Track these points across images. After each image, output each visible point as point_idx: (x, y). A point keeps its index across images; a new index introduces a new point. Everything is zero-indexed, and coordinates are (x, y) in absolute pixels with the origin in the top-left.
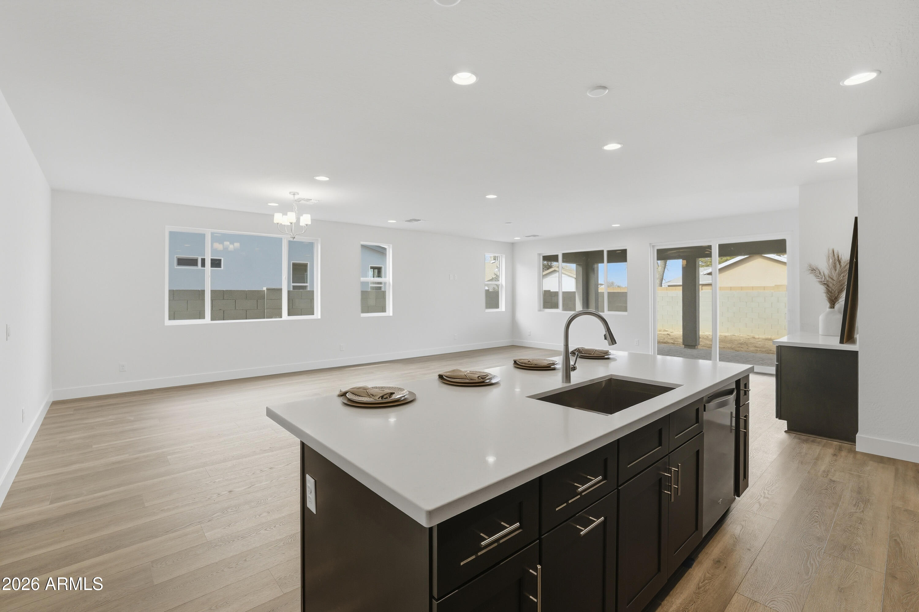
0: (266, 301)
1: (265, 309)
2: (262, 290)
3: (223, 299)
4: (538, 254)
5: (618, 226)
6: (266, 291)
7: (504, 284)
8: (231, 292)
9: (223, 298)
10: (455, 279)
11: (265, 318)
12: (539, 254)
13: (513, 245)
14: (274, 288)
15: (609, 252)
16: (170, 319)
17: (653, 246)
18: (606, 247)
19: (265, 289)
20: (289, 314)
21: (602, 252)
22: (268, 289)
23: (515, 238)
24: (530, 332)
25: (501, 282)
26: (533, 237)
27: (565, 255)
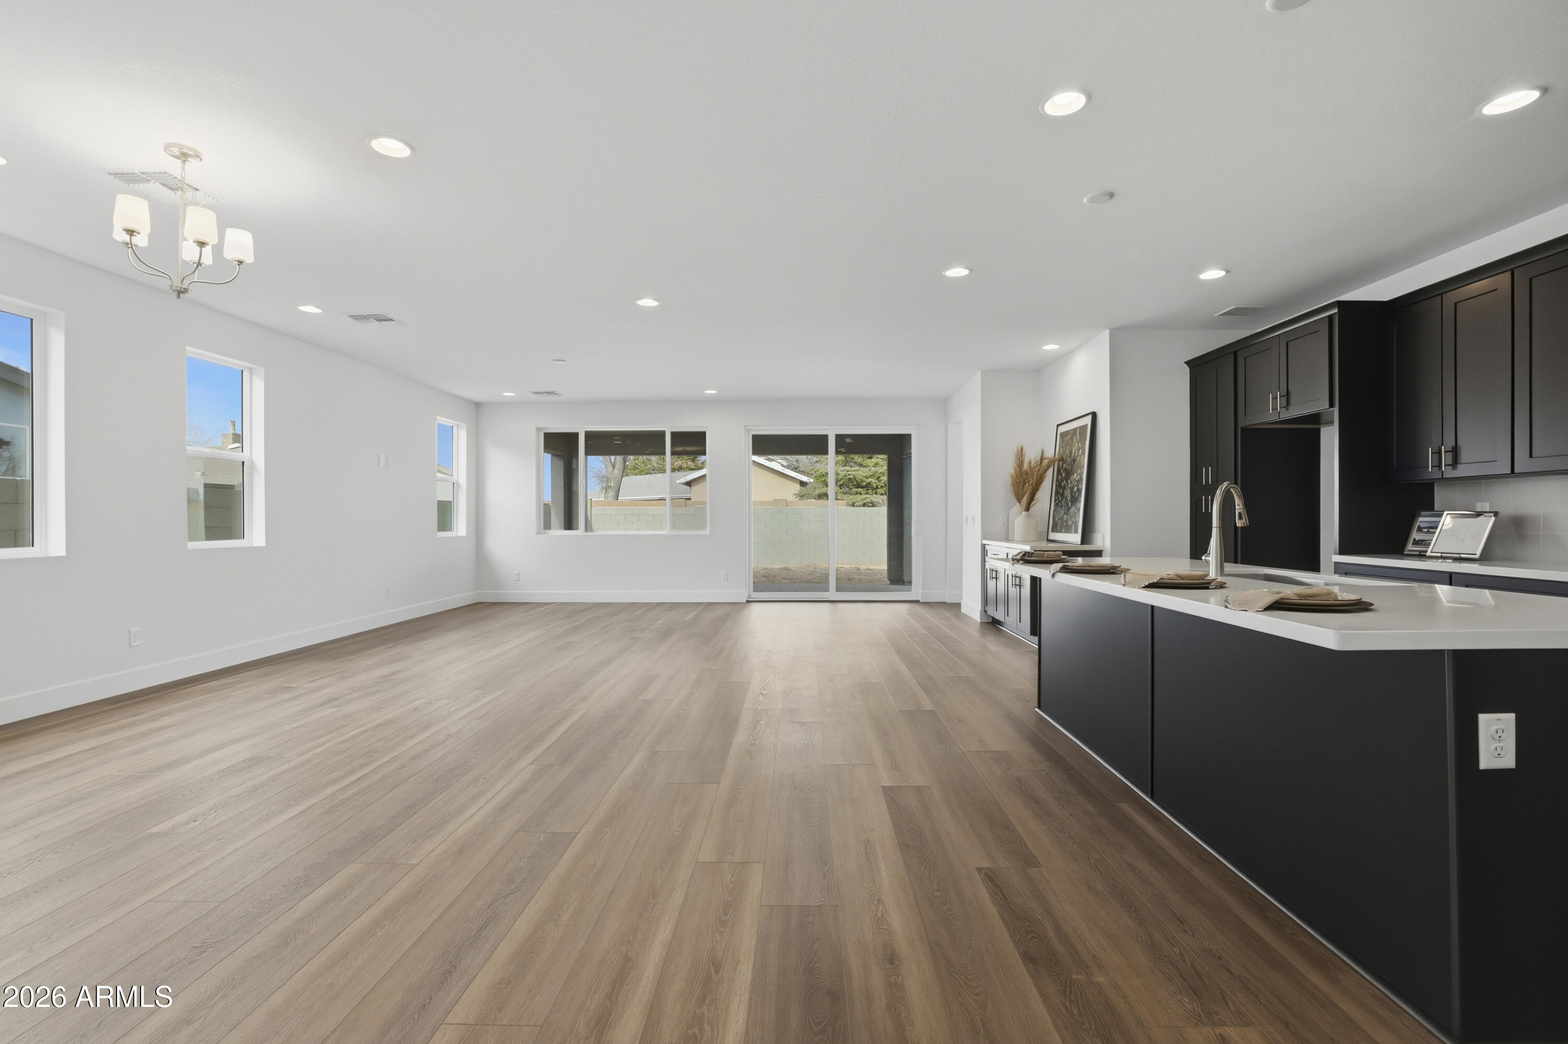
4: (536, 428)
5: (714, 393)
7: (463, 482)
12: (538, 429)
13: (478, 406)
15: (675, 435)
17: (748, 429)
18: (669, 425)
21: (662, 434)
23: (504, 394)
24: (519, 573)
25: (456, 478)
26: (546, 394)
27: (589, 435)
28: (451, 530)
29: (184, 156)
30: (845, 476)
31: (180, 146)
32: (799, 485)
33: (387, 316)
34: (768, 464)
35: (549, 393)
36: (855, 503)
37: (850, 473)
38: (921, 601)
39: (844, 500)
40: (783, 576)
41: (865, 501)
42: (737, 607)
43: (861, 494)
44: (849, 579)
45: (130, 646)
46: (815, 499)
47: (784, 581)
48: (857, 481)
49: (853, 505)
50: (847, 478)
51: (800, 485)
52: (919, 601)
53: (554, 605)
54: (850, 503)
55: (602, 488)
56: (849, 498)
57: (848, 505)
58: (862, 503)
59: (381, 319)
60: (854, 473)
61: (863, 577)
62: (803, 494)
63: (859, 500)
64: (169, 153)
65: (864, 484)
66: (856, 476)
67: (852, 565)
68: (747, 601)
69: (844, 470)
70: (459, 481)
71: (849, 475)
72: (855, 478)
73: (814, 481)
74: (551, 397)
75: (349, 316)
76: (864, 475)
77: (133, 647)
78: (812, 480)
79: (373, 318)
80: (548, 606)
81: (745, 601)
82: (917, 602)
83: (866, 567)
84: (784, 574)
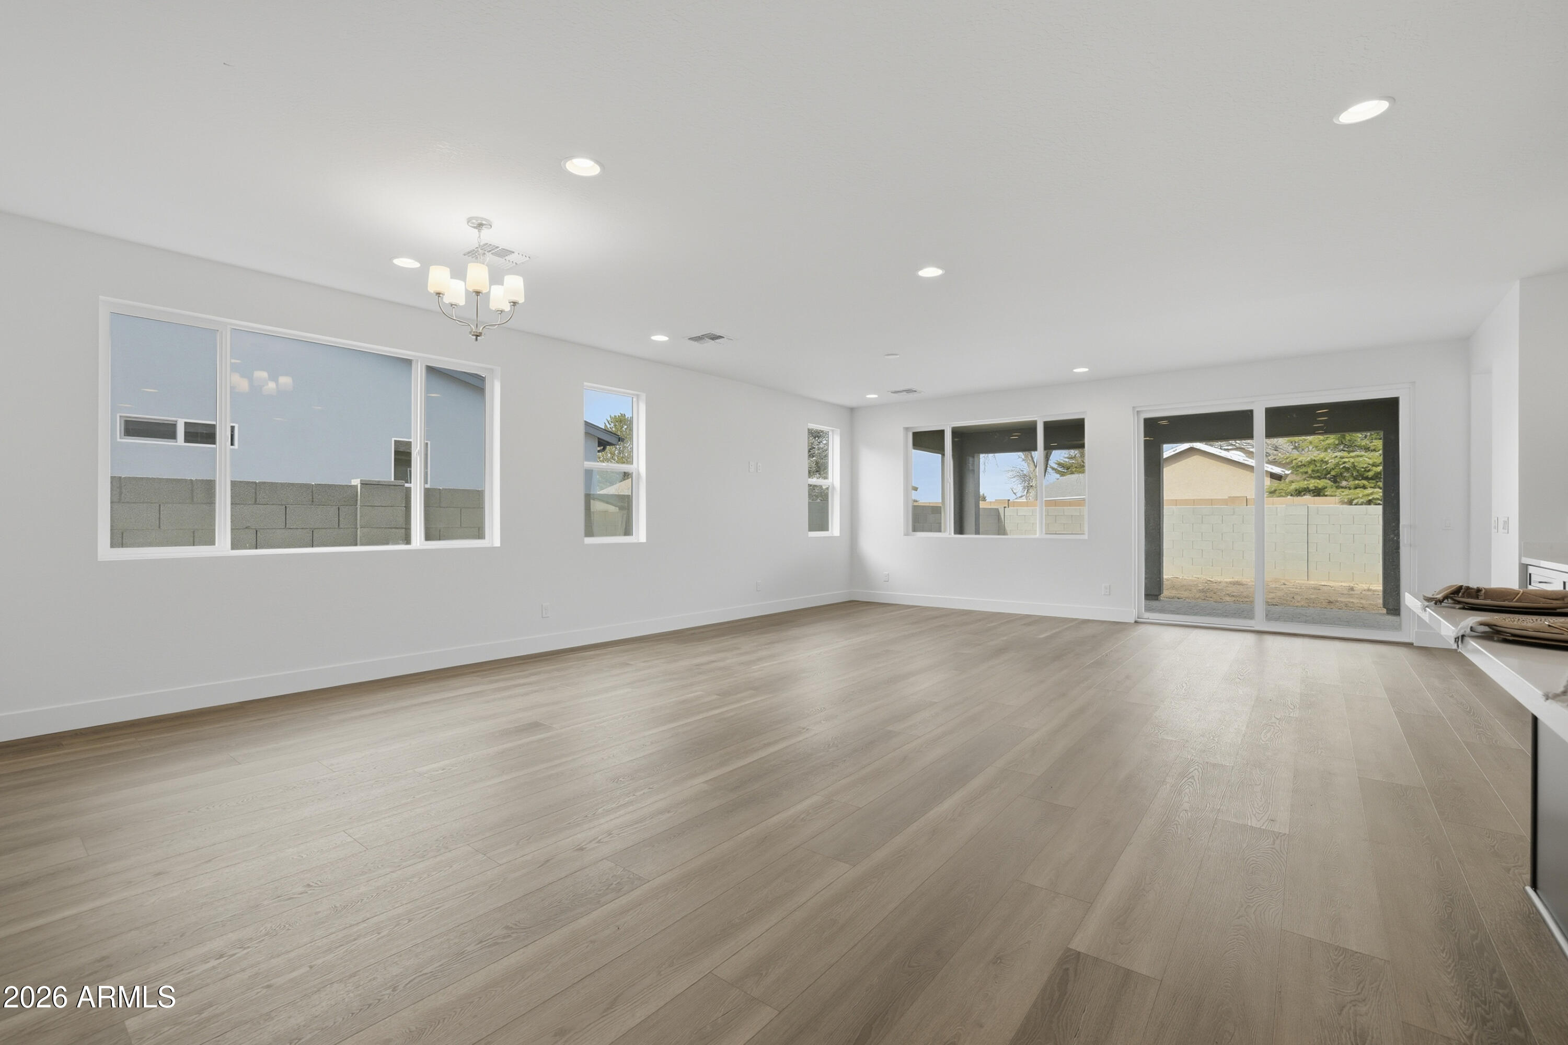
0: (360, 508)
1: (358, 526)
2: (350, 484)
3: (255, 503)
4: (904, 428)
5: (1085, 372)
6: (359, 485)
7: (837, 484)
8: (273, 487)
9: (256, 501)
10: (758, 471)
11: (358, 544)
12: (907, 429)
13: (852, 410)
14: (379, 481)
16: (113, 545)
17: (1138, 412)
19: (356, 482)
20: (428, 537)
21: (1034, 423)
22: (363, 484)
23: (868, 396)
24: (888, 574)
25: (831, 481)
26: (905, 393)
27: (957, 433)
28: (827, 529)
29: (480, 226)
30: (1337, 464)
31: (476, 218)
32: (1269, 479)
33: (716, 334)
34: (1223, 454)
35: (909, 391)
36: (1353, 500)
37: (1346, 460)
38: (1414, 645)
39: (1335, 496)
40: (1228, 592)
41: (1370, 498)
42: (1117, 628)
43: (1364, 487)
44: (1330, 602)
45: (542, 617)
46: (1292, 495)
47: (1228, 598)
48: (1358, 471)
49: (1350, 503)
50: (1342, 466)
51: (1271, 478)
52: (1412, 644)
53: (916, 608)
54: (1346, 500)
55: (1024, 488)
56: (1343, 494)
57: (1343, 503)
58: (1365, 500)
59: (714, 338)
60: (1352, 460)
61: (1355, 601)
62: (1273, 489)
63: (1360, 496)
64: (471, 225)
65: (1370, 474)
66: (1356, 464)
67: (1344, 582)
68: (1136, 622)
69: (1336, 457)
70: (835, 483)
71: (1344, 463)
72: (1354, 467)
73: (1292, 473)
74: (911, 395)
75: (689, 339)
76: (1371, 462)
77: (544, 617)
78: (1287, 472)
79: (707, 337)
80: (912, 609)
81: (1133, 622)
82: (1409, 645)
83: (1365, 587)
84: (1232, 589)
